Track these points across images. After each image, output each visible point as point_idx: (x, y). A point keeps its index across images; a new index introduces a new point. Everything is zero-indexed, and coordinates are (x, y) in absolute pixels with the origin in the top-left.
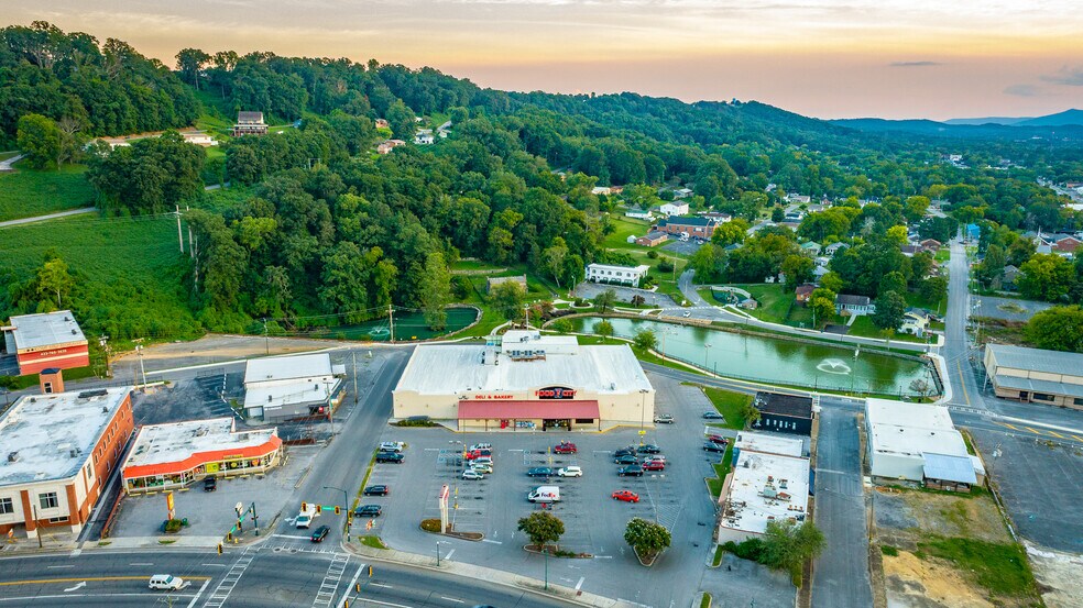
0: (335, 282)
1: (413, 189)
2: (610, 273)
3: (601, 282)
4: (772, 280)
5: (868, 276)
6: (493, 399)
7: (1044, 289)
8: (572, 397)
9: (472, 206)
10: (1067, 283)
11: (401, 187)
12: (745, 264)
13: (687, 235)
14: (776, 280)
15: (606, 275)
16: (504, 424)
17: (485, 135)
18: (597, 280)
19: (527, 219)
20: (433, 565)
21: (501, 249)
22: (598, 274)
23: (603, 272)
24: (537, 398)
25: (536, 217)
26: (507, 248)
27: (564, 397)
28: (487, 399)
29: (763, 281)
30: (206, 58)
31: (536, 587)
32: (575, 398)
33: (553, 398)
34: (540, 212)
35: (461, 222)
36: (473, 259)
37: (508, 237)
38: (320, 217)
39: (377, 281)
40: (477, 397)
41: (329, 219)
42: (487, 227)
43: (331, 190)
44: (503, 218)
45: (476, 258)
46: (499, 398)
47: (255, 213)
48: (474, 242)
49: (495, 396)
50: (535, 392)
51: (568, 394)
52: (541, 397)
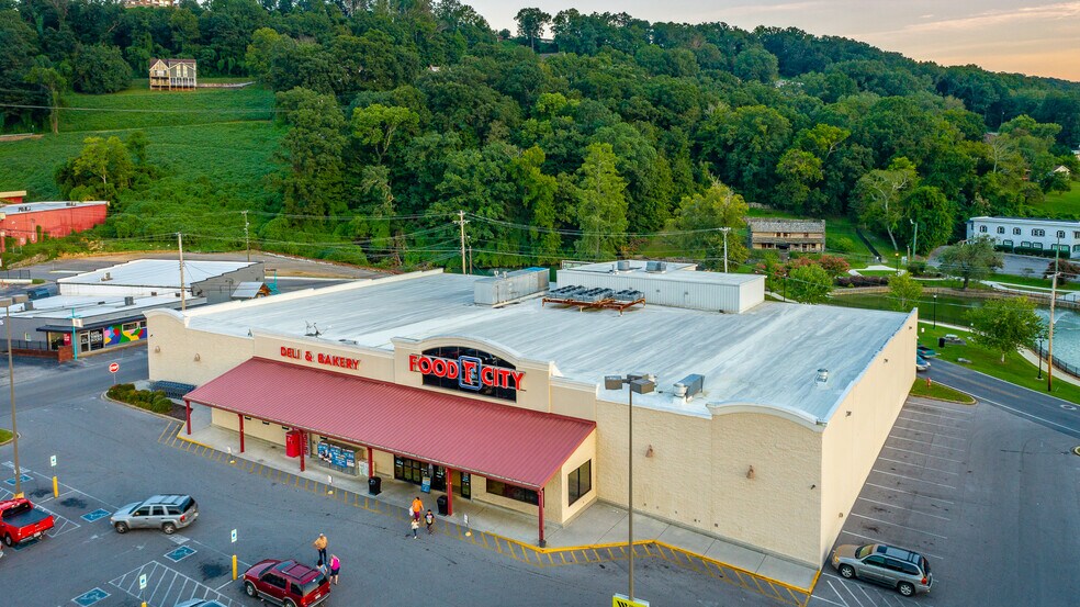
0: (450, 194)
1: (670, 96)
2: (1018, 232)
3: (999, 249)
6: (315, 364)
9: (752, 116)
11: (653, 95)
15: (1008, 235)
16: (297, 443)
17: (869, 79)
21: (797, 184)
22: (992, 232)
23: (1001, 230)
24: (415, 380)
26: (813, 184)
27: (492, 393)
28: (303, 362)
30: (546, 17)
33: (453, 385)
35: (736, 142)
36: (759, 205)
37: (811, 163)
38: (492, 116)
39: (526, 199)
40: (286, 352)
41: (504, 118)
42: (782, 151)
43: (531, 87)
44: (811, 135)
45: (764, 204)
46: (328, 362)
47: (393, 102)
48: (755, 175)
49: (321, 358)
50: (412, 357)
51: (499, 381)
52: (428, 379)
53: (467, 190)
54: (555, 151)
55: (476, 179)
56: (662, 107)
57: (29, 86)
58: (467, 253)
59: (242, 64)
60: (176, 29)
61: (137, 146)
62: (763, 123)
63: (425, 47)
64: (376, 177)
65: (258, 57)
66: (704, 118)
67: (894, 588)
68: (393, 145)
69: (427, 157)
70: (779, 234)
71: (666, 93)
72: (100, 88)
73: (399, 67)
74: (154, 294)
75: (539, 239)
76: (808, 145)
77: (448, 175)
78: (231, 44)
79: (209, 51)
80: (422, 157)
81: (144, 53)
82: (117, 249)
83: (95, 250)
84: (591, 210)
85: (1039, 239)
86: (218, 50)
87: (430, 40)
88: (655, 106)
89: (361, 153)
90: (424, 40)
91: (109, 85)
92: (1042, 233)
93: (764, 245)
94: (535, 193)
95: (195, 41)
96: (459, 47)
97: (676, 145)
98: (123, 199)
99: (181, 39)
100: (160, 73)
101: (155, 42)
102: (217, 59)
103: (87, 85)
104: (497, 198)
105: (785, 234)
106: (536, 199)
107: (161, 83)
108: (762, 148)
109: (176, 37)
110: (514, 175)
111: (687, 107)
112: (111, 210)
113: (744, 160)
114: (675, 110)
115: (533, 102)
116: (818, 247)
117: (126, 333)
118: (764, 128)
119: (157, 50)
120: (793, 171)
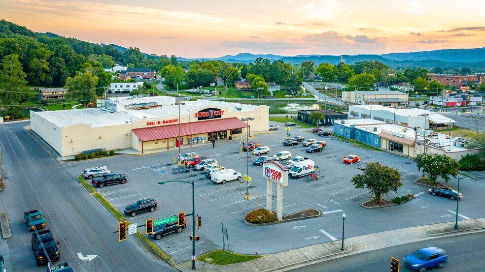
2: (121, 86)
3: (117, 92)
4: (214, 84)
5: (268, 74)
6: (162, 124)
7: (330, 77)
8: (220, 117)
10: (336, 74)
12: (199, 77)
13: (141, 77)
14: (216, 85)
15: (119, 88)
18: (113, 92)
19: (56, 55)
20: (336, 251)
21: (41, 73)
22: (113, 88)
23: (116, 87)
24: (196, 120)
25: (63, 54)
27: (215, 116)
28: (157, 125)
29: (209, 86)
31: (446, 231)
32: (223, 117)
33: (208, 118)
34: (65, 51)
37: (46, 64)
40: (148, 124)
44: (39, 53)
46: (167, 122)
49: (164, 122)
50: (196, 114)
52: (199, 119)
70: (53, 93)
85: (128, 88)
92: (129, 86)
93: (47, 98)
105: (55, 93)
120: (40, 67)
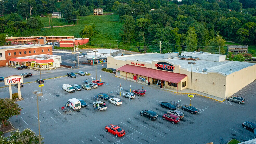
0: (157, 38)
6: (138, 65)
8: (172, 70)
9: (231, 20)
11: (206, 15)
16: (135, 78)
24: (155, 68)
26: (246, 37)
27: (169, 70)
28: (135, 65)
32: (174, 71)
33: (162, 69)
35: (226, 26)
36: (232, 42)
37: (246, 32)
38: (167, 21)
39: (174, 39)
40: (132, 63)
41: (169, 21)
42: (238, 29)
43: (176, 14)
44: (246, 25)
45: (233, 41)
46: (140, 65)
47: (145, 18)
48: (231, 34)
49: (139, 64)
50: (155, 64)
51: (170, 68)
52: (158, 68)
53: (161, 37)
54: (181, 28)
55: (163, 35)
56: (208, 18)
57: (73, 15)
58: (161, 50)
59: (111, 9)
60: (98, 2)
61: (94, 27)
62: (234, 22)
63: (151, 4)
64: (141, 34)
65: (115, 8)
66: (218, 20)
67: (237, 103)
68: (145, 27)
69: (152, 30)
70: (235, 49)
71: (209, 14)
72: (84, 15)
73: (146, 9)
74: (104, 55)
75: (177, 48)
76: (245, 27)
77: (157, 34)
78: (109, 5)
79: (105, 7)
80: (151, 30)
81: (92, 7)
82: (92, 48)
83: (88, 48)
84: (189, 42)
86: (107, 6)
87: (152, 2)
88: (206, 18)
89: (138, 29)
90: (150, 2)
91: (86, 14)
93: (231, 51)
94: (176, 38)
95: (102, 4)
96: (158, 4)
97: (211, 27)
98: (92, 38)
99: (99, 4)
100: (96, 12)
101: (94, 5)
102: (106, 8)
103: (82, 15)
104: (167, 39)
105: (237, 49)
106: (176, 39)
107: (96, 14)
108: (233, 28)
109: (98, 4)
110: (172, 34)
111: (214, 18)
112: (90, 40)
113: (228, 31)
114: (211, 19)
115: (176, 17)
116: (246, 52)
117: (101, 61)
118: (234, 23)
119: (94, 7)
120: (241, 33)
